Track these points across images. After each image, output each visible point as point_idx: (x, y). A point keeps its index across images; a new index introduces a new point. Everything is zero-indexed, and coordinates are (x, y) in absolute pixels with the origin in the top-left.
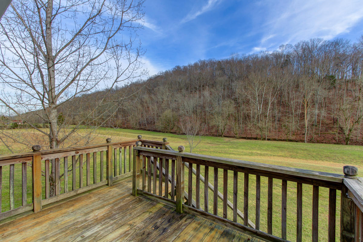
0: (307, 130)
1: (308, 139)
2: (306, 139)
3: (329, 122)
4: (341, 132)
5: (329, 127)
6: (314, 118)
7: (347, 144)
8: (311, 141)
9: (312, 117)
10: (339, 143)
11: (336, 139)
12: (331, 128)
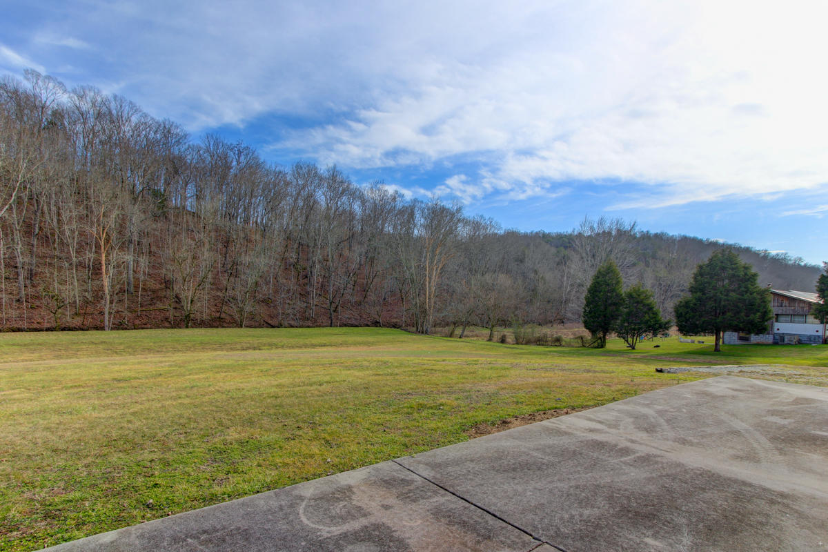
0: (108, 302)
1: (113, 324)
2: (107, 323)
3: (158, 286)
4: (178, 306)
5: (157, 297)
6: (125, 275)
7: (187, 327)
8: (119, 326)
9: (121, 273)
10: (176, 325)
11: (169, 320)
12: (160, 299)
